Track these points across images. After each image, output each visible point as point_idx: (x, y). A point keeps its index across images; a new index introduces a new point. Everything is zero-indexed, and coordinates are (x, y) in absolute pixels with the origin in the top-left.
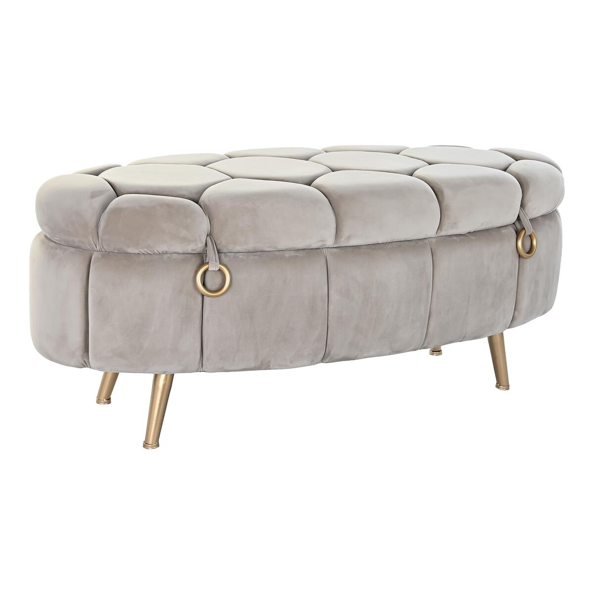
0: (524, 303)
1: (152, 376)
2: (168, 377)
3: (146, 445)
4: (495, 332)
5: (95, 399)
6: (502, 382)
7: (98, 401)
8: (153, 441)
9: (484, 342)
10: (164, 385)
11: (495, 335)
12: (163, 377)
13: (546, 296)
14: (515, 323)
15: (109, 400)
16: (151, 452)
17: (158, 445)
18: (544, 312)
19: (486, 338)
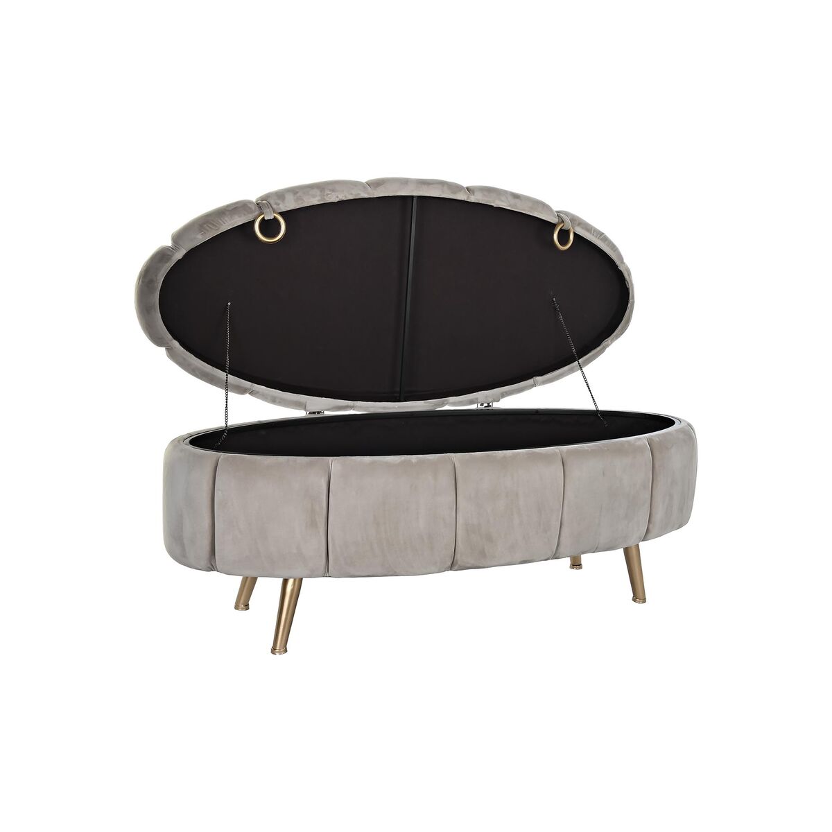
0: (659, 515)
1: (280, 581)
2: (297, 582)
3: (273, 651)
4: (631, 543)
5: (234, 605)
6: (638, 595)
7: (237, 607)
8: (280, 645)
9: (620, 553)
10: (293, 590)
11: (631, 547)
12: (291, 582)
13: (681, 510)
14: (650, 535)
15: (247, 607)
16: (278, 657)
17: (286, 651)
18: (680, 527)
19: (622, 549)
